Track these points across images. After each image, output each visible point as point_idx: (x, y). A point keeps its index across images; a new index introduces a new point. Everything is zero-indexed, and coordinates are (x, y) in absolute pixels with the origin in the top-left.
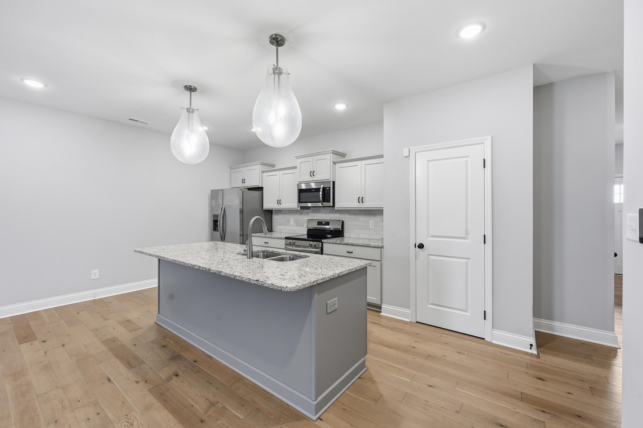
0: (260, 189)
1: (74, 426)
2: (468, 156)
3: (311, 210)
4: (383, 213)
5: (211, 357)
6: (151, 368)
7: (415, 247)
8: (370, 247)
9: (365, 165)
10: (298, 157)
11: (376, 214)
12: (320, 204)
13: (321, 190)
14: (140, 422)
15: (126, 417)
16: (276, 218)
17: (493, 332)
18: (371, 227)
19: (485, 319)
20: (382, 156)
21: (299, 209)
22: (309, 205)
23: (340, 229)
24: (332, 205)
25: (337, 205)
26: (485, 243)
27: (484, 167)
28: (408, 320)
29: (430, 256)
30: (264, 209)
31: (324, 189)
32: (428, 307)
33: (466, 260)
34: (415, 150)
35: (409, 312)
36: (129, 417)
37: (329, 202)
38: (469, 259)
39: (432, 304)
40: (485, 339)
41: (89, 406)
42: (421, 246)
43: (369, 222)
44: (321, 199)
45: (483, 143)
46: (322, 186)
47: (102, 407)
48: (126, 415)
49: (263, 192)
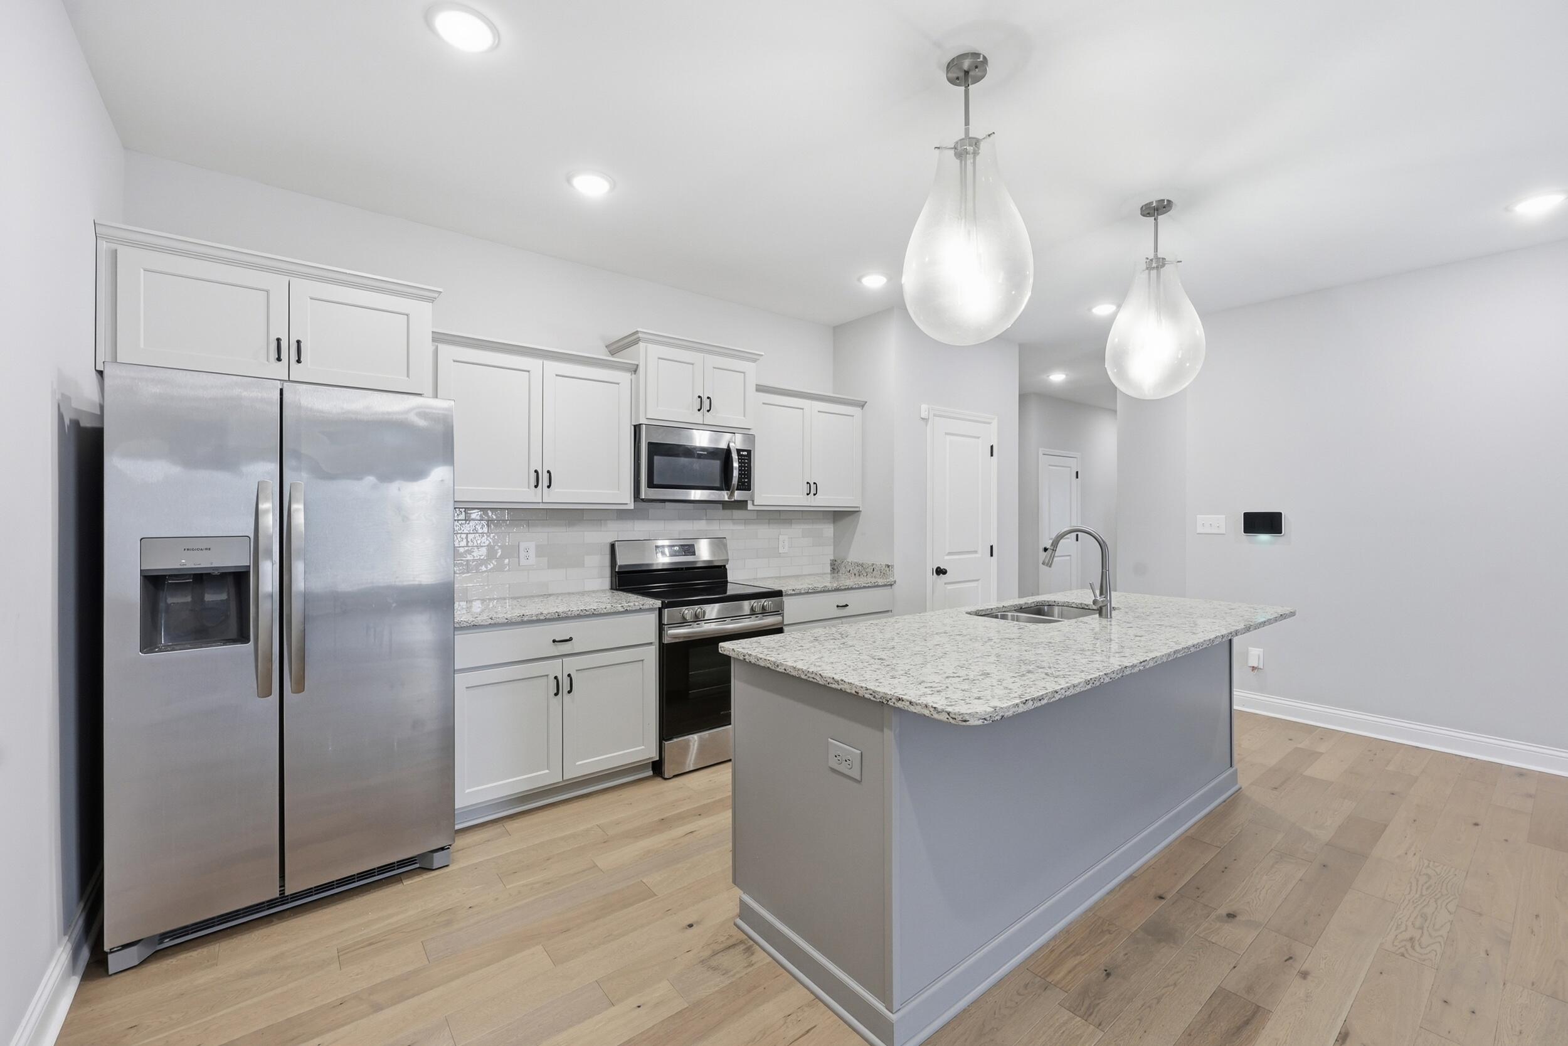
1: (1510, 1027)
5: (1131, 878)
6: (1235, 967)
7: (932, 573)
9: (818, 411)
11: (791, 520)
12: (723, 495)
13: (734, 456)
14: (1395, 930)
15: (1407, 955)
25: (757, 499)
26: (992, 556)
27: (992, 456)
29: (947, 586)
31: (739, 454)
33: (976, 584)
34: (934, 412)
36: (1403, 950)
37: (749, 489)
41: (1449, 1032)
42: (942, 571)
44: (733, 480)
45: (991, 424)
46: (734, 447)
47: (1426, 1007)
48: (1403, 955)
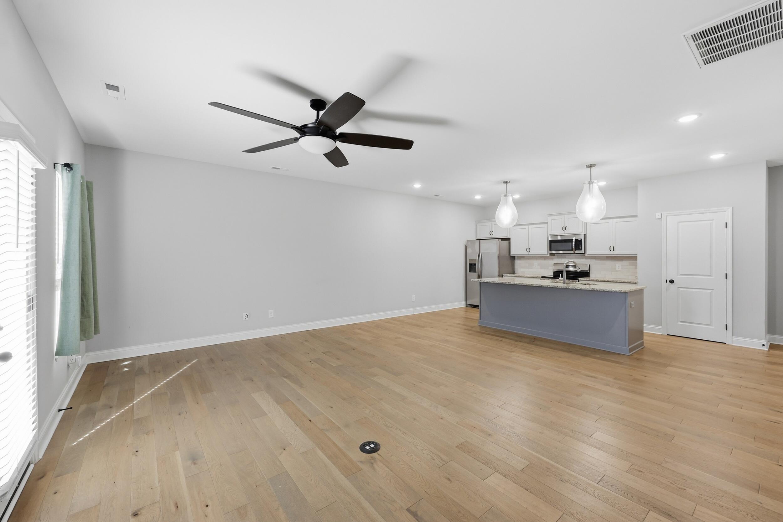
0: (508, 239)
2: (713, 220)
3: (556, 256)
4: (637, 259)
7: (667, 282)
8: (625, 283)
9: (616, 222)
10: (549, 215)
11: (629, 259)
12: (572, 252)
13: (574, 241)
16: (517, 262)
17: (733, 338)
18: (617, 269)
19: (726, 329)
20: (636, 216)
21: (549, 255)
22: (561, 252)
23: (588, 271)
24: (583, 253)
25: (588, 253)
26: (726, 278)
27: (726, 228)
28: (661, 334)
29: (680, 289)
30: (511, 255)
31: (576, 240)
32: (678, 324)
33: (710, 291)
34: (667, 215)
35: (661, 328)
37: (581, 249)
38: (713, 289)
39: (681, 322)
40: (727, 343)
42: (672, 282)
43: (616, 265)
44: (574, 247)
45: (725, 211)
46: (574, 238)
49: (510, 242)
